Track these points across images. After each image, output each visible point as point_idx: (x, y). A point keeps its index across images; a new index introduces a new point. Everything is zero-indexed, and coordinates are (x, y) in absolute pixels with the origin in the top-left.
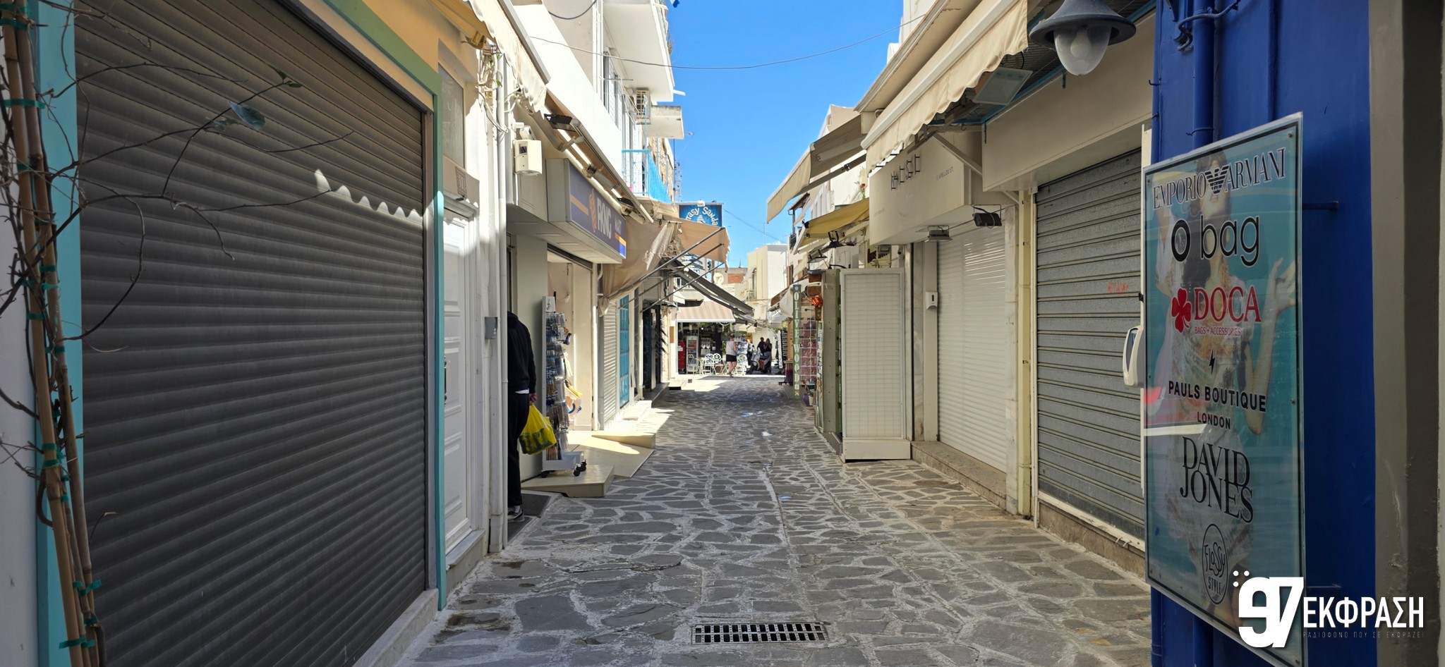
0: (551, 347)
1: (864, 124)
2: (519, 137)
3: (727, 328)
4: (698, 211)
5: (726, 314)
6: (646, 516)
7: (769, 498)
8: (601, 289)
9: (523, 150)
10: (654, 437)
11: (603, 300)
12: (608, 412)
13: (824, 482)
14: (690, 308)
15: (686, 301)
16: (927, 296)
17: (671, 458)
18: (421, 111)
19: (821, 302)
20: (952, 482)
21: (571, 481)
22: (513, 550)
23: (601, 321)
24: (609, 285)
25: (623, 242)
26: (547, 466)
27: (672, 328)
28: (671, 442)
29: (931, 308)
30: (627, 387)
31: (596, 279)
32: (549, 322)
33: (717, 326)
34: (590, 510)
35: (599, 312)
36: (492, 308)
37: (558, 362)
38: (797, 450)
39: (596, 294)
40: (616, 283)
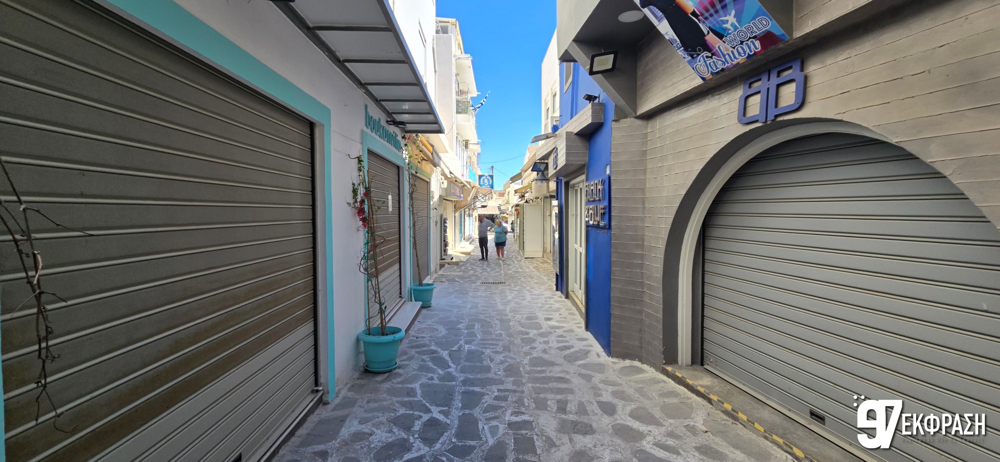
0: (444, 226)
1: (522, 174)
2: (442, 180)
3: (497, 216)
4: (485, 177)
5: (496, 211)
6: (470, 268)
7: (501, 265)
8: (455, 208)
9: (443, 183)
10: (470, 252)
11: (455, 212)
12: (457, 245)
13: (517, 263)
14: (483, 209)
15: (482, 206)
16: (548, 212)
17: (476, 257)
18: (427, 182)
19: (519, 213)
20: (549, 262)
21: (450, 261)
22: (440, 272)
23: (455, 217)
24: (457, 207)
25: (462, 195)
26: (443, 257)
27: (476, 217)
28: (476, 254)
29: (549, 215)
30: (461, 237)
31: (454, 204)
32: (444, 220)
33: (493, 215)
34: (456, 267)
35: (454, 215)
36: (436, 219)
37: (446, 230)
38: (512, 256)
39: (453, 209)
40: (459, 206)
